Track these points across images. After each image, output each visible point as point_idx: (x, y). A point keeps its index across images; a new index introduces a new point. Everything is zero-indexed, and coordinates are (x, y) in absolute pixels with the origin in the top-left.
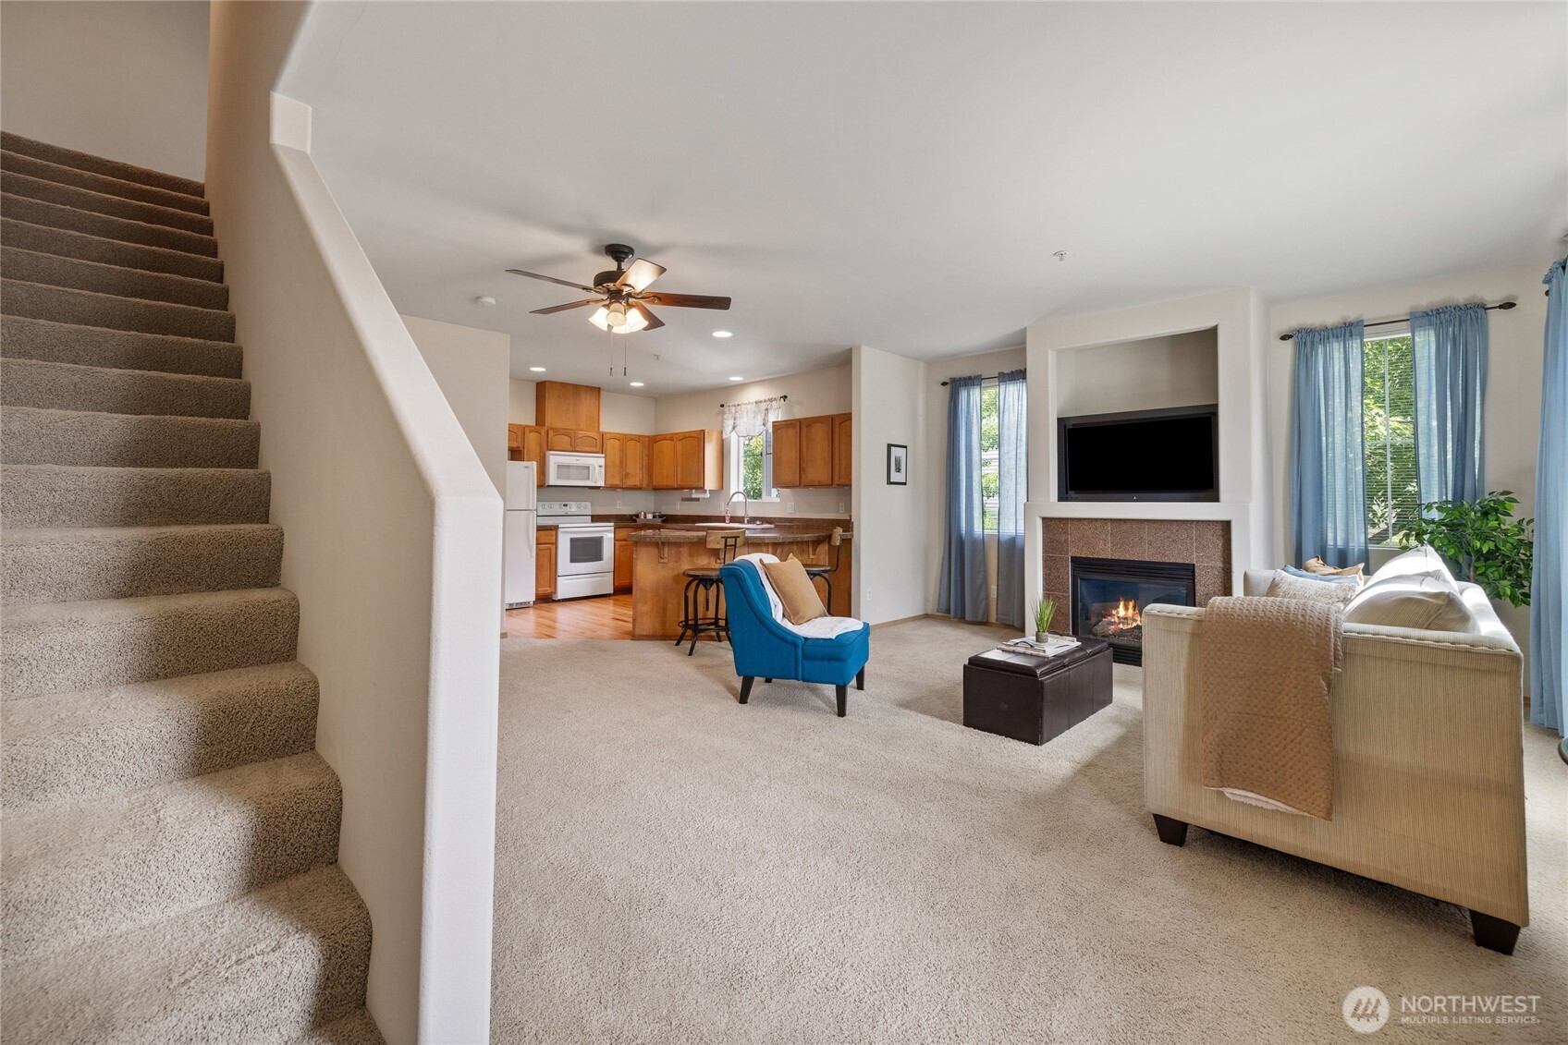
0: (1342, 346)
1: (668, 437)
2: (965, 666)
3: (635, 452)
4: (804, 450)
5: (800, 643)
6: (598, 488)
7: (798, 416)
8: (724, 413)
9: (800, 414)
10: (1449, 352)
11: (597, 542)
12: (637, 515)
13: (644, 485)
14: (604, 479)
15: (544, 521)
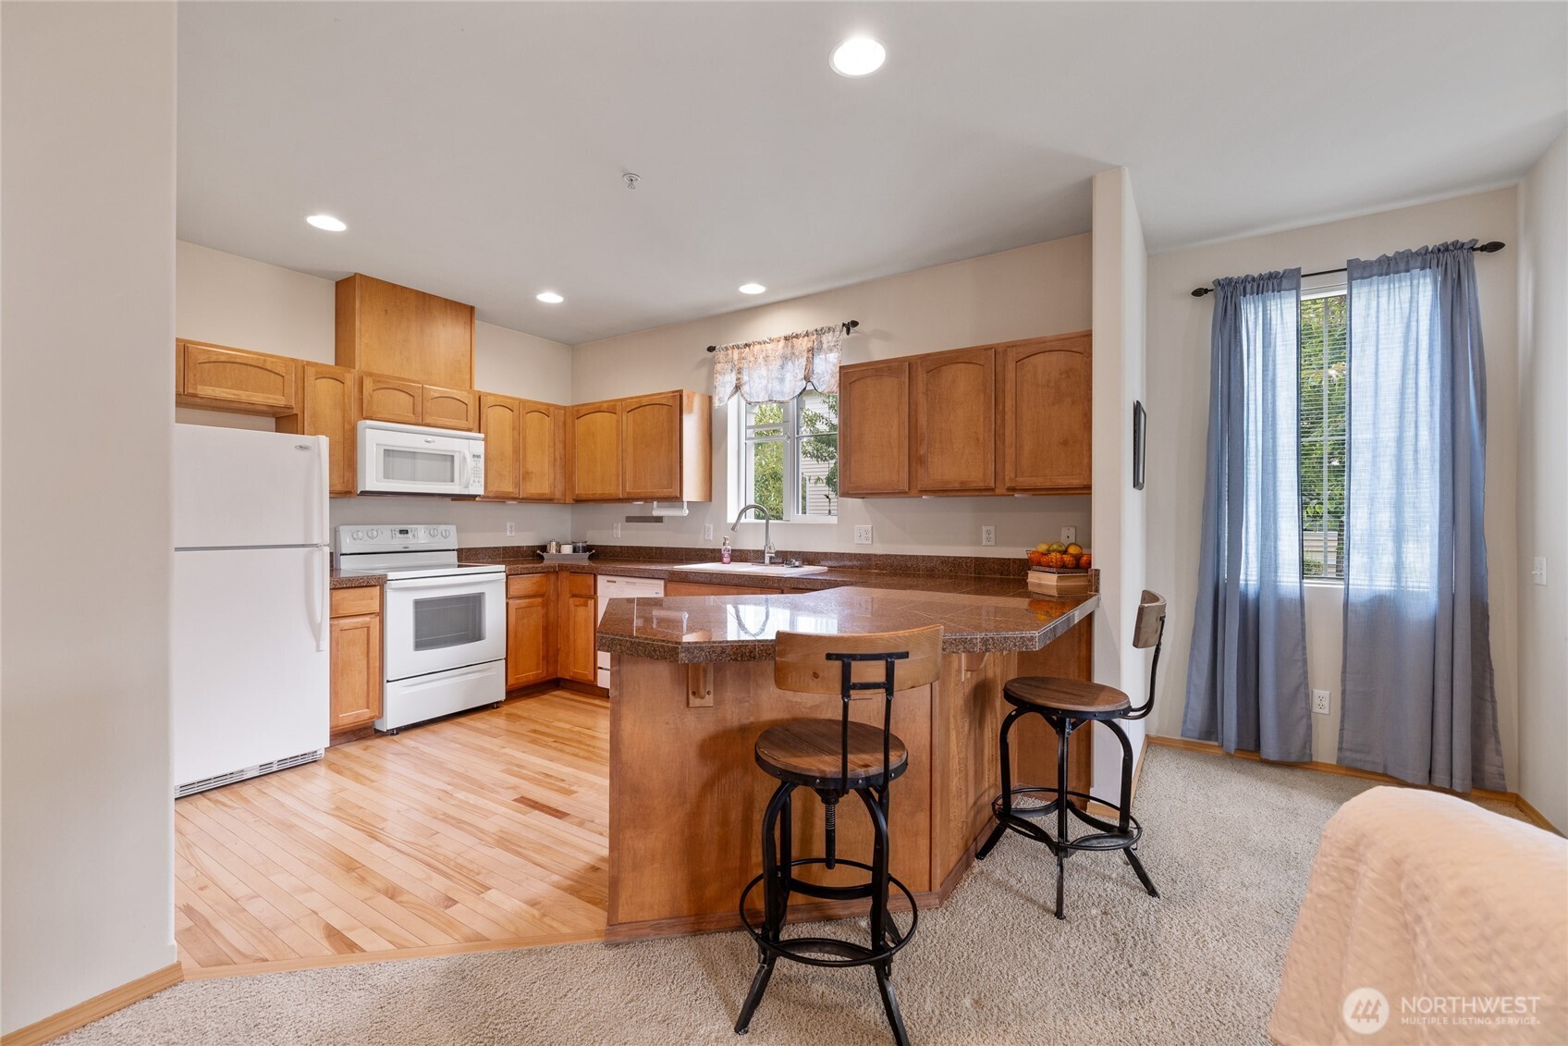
1: (605, 406)
3: (540, 433)
4: (921, 420)
6: (472, 498)
8: (713, 362)
11: (473, 604)
12: (544, 548)
13: (558, 495)
14: (482, 480)
15: (349, 567)
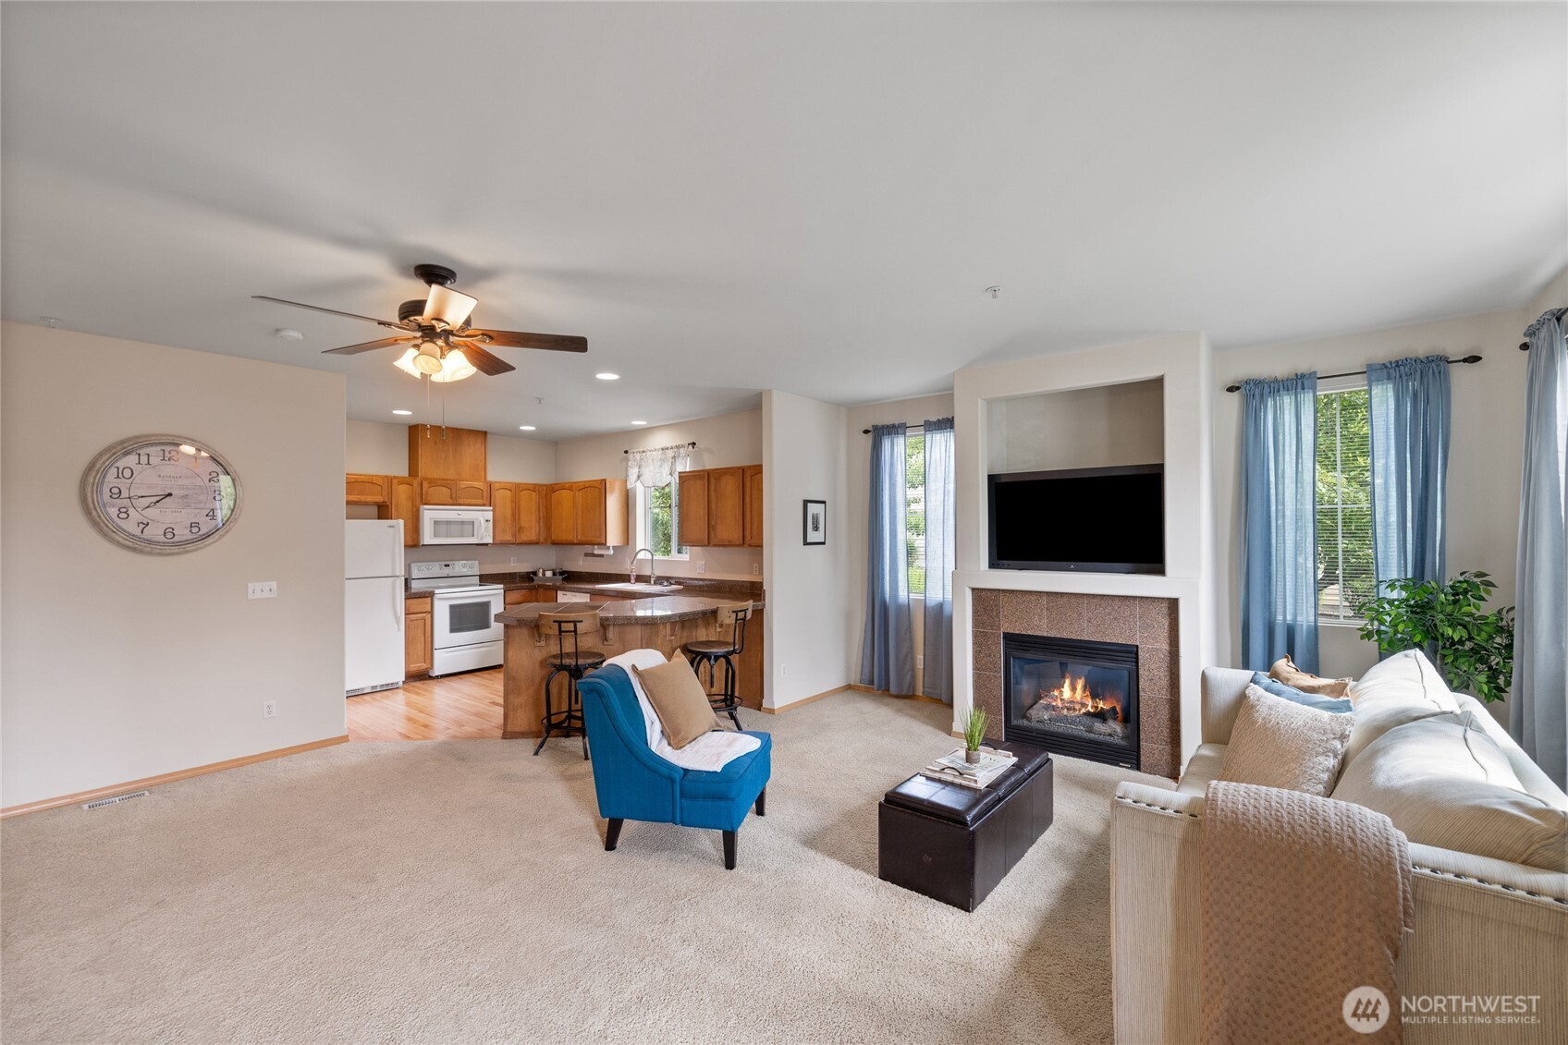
0: (1293, 400)
1: (567, 485)
2: (880, 804)
3: (529, 503)
4: (713, 506)
5: (678, 777)
6: (487, 544)
7: (709, 467)
8: (627, 460)
9: (710, 463)
10: (1409, 413)
11: (485, 607)
12: (535, 573)
13: (542, 540)
14: (491, 535)
15: (416, 586)
